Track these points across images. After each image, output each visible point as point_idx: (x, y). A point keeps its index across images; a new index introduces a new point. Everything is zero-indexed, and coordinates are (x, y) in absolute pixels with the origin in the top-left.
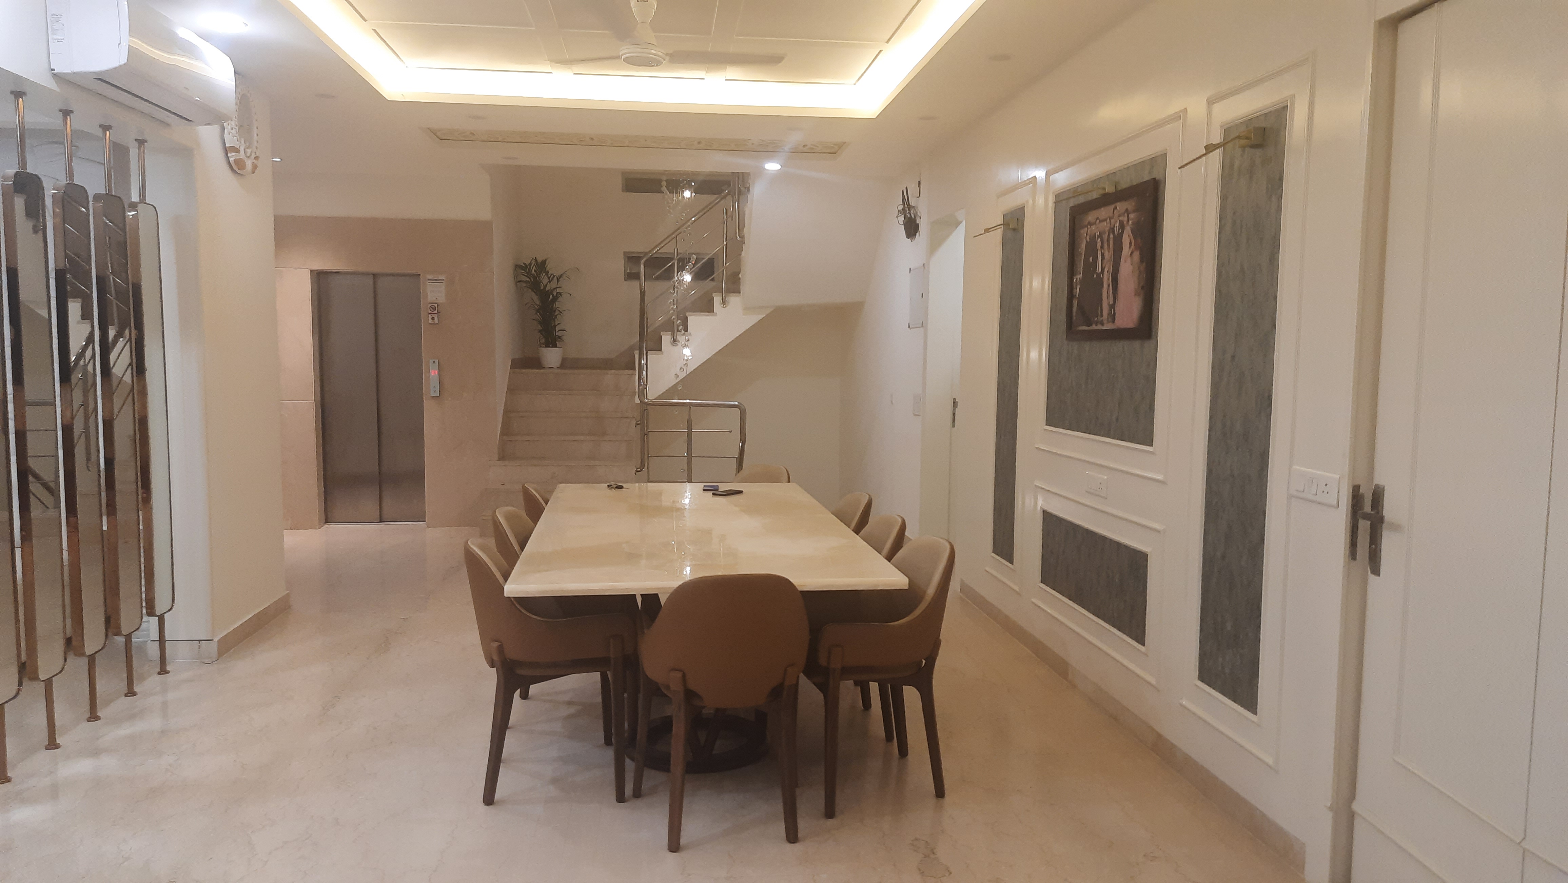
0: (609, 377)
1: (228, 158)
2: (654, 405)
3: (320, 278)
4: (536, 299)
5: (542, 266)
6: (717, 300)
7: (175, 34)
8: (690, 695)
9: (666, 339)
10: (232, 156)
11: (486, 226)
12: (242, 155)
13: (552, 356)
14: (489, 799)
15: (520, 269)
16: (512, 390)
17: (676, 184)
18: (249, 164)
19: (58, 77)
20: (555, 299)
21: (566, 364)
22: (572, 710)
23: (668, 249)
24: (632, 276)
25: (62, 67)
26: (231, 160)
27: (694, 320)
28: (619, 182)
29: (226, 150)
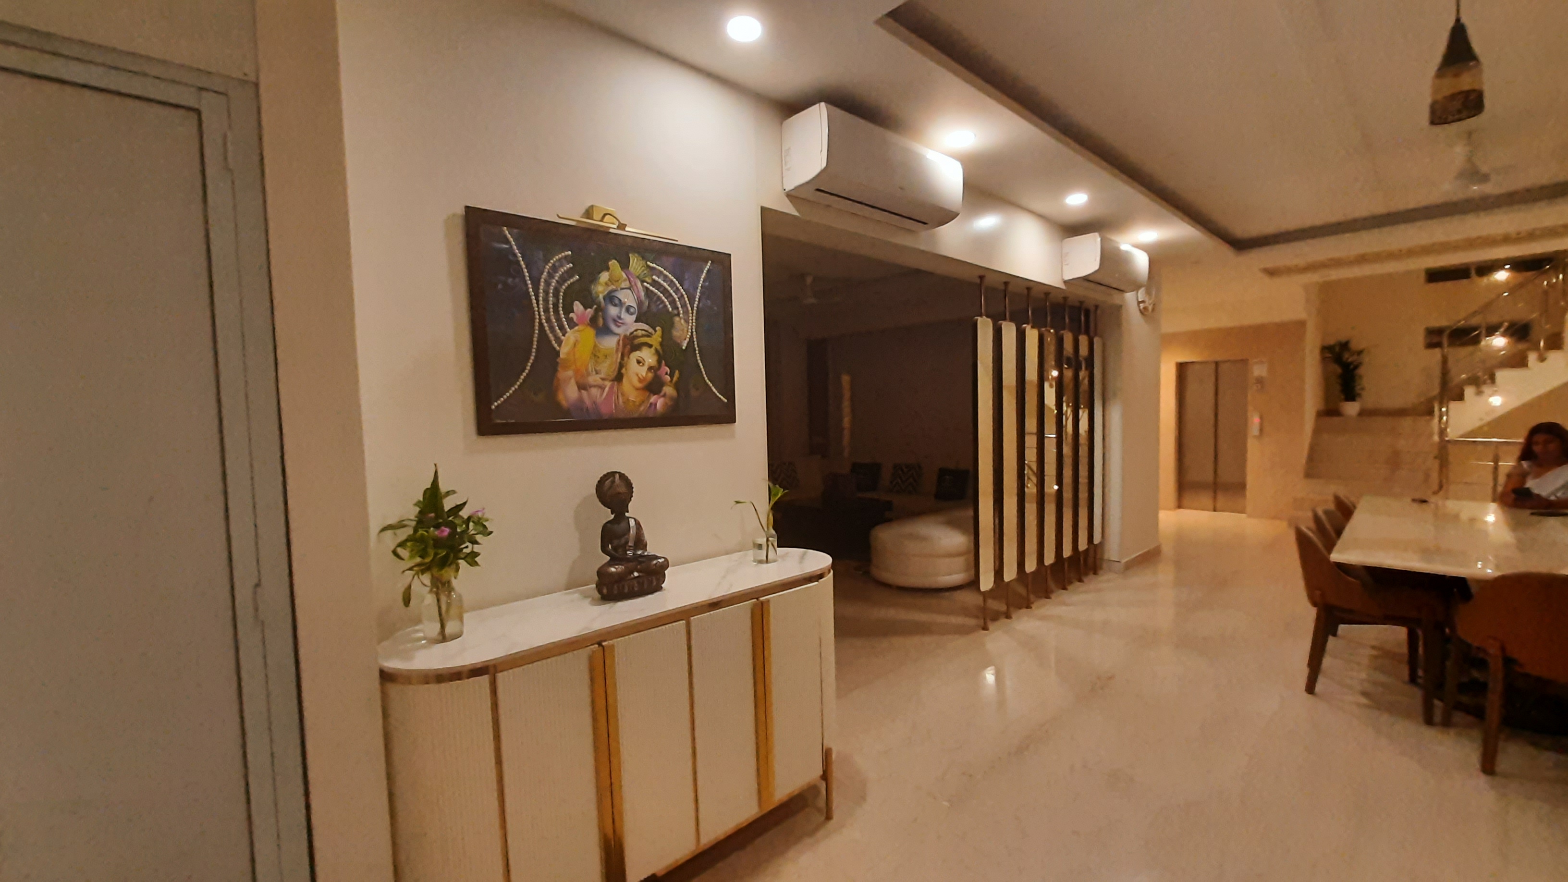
0: (1407, 423)
1: (1139, 307)
2: (1456, 442)
3: (1182, 369)
4: (1339, 370)
5: (1345, 346)
6: (1532, 357)
7: (1118, 250)
8: (1508, 662)
9: (1469, 391)
10: (1142, 305)
11: (1301, 324)
12: (1147, 304)
13: (1351, 409)
14: (1310, 688)
15: (1326, 349)
16: (1317, 431)
17: (1486, 268)
18: (1150, 308)
19: (1065, 282)
20: (1356, 367)
21: (1363, 413)
22: (1374, 652)
23: (1474, 321)
24: (1431, 345)
25: (1067, 278)
26: (1141, 307)
27: (1502, 375)
28: (1422, 276)
29: (1139, 303)
